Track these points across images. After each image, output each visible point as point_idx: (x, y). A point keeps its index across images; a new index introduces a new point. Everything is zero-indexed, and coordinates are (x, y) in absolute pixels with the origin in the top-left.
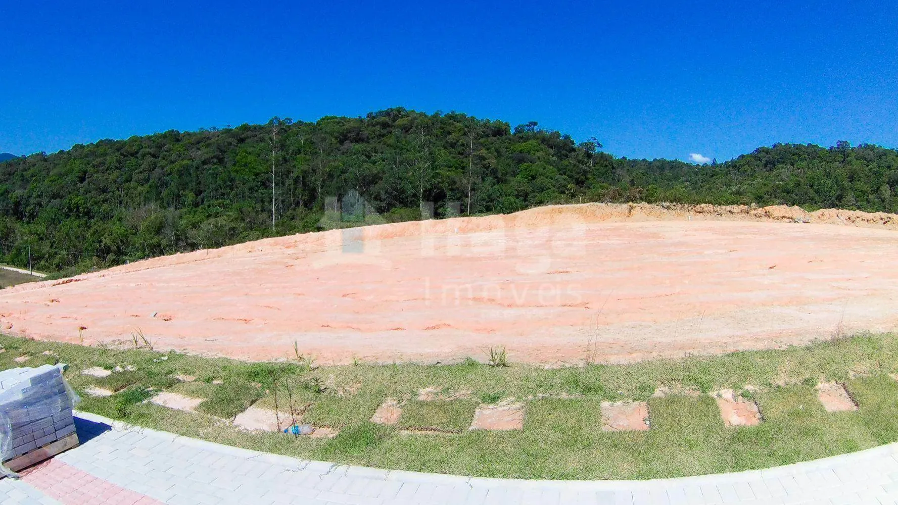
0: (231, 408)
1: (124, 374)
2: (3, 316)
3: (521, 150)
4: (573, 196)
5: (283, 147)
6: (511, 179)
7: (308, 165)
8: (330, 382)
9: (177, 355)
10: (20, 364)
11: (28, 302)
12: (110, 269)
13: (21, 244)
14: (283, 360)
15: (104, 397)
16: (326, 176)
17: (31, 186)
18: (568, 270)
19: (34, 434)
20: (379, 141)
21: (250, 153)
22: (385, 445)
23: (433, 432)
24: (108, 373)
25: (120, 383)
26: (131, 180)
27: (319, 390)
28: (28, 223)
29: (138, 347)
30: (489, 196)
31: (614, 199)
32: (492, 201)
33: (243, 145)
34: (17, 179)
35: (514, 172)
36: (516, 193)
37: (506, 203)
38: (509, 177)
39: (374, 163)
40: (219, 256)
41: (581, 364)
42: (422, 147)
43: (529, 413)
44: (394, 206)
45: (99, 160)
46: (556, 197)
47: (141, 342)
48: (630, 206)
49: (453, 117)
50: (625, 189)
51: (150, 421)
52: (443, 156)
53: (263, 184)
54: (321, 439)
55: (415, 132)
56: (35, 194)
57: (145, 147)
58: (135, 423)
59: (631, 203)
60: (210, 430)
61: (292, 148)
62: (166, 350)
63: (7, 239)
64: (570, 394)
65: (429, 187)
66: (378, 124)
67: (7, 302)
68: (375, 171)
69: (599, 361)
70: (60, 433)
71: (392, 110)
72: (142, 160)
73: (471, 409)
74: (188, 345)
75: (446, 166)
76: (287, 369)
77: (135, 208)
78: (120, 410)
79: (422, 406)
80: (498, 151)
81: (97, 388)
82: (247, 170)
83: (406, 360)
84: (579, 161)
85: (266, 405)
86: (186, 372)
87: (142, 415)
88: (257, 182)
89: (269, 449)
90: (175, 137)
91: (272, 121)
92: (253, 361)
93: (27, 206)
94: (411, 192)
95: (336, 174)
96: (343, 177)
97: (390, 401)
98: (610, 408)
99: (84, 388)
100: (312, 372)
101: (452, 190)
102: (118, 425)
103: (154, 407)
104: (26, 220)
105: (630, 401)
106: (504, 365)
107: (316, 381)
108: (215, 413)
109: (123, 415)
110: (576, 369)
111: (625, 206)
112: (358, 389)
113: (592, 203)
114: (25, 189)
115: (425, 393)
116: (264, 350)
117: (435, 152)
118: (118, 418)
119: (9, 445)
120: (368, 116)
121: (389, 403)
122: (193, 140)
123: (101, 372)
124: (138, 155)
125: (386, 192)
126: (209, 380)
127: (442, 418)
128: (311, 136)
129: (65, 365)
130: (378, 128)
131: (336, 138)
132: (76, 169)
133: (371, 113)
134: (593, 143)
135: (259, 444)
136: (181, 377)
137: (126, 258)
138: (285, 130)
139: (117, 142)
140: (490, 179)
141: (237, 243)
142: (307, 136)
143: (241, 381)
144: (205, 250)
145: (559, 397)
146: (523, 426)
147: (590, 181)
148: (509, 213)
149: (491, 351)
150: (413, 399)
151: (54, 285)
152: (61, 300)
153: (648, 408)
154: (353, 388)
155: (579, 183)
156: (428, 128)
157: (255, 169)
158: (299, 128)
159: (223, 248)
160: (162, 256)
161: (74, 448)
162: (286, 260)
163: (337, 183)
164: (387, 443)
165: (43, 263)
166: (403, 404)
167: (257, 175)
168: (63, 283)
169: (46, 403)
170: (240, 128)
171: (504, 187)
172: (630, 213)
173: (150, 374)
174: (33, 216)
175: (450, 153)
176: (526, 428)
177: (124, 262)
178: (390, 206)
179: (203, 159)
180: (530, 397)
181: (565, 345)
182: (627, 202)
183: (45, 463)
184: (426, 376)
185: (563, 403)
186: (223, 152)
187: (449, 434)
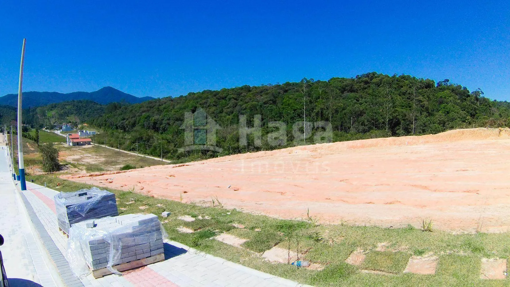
0: (262, 247)
1: (202, 221)
2: (139, 182)
3: (441, 96)
4: (470, 123)
5: (309, 95)
6: (436, 113)
7: (324, 105)
8: (325, 235)
9: (237, 212)
10: (142, 210)
11: (156, 176)
12: (208, 160)
13: (157, 144)
14: (299, 219)
15: (187, 234)
16: (334, 112)
17: (163, 114)
18: (467, 169)
19: (136, 252)
20: (363, 91)
21: (291, 99)
22: (351, 279)
23: (381, 272)
24: (193, 219)
25: (198, 226)
26: (223, 112)
27: (317, 239)
28: (162, 133)
29: (215, 205)
30: (424, 124)
31: (491, 126)
32: (426, 126)
33: (287, 94)
34: (155, 110)
35: (437, 109)
36: (439, 121)
37: (434, 128)
38: (435, 113)
39: (361, 104)
40: (272, 155)
41: (474, 232)
42: (387, 94)
43: (441, 264)
44: (372, 129)
45: (204, 101)
46: (460, 125)
47: (216, 203)
48: (500, 129)
49: (404, 77)
50: (497, 119)
51: (211, 250)
52: (399, 99)
53: (299, 115)
54: (313, 271)
55: (383, 86)
56: (166, 118)
57: (231, 94)
58: (202, 250)
59: (500, 128)
60: (247, 259)
61: (315, 95)
62: (230, 209)
63: (148, 141)
64: (466, 252)
65: (391, 118)
66: (362, 82)
67: (144, 175)
68: (361, 109)
69: (483, 230)
70: (153, 253)
71: (370, 74)
72: (228, 101)
73: (406, 259)
74: (245, 206)
75: (401, 106)
76: (301, 225)
77: (224, 127)
78: (195, 242)
79: (378, 254)
80: (428, 97)
81: (184, 228)
82: (290, 108)
83: (372, 223)
84: (472, 103)
85: (284, 247)
86: (240, 222)
87: (207, 246)
88: (295, 114)
89: (280, 274)
90: (248, 89)
91: (302, 81)
92: (281, 218)
93: (161, 124)
94: (381, 121)
95: (340, 110)
96: (344, 112)
97: (359, 250)
98: (486, 263)
99: (177, 227)
100: (315, 228)
101: (404, 120)
102: (191, 250)
103: (216, 242)
104: (160, 132)
105: (498, 258)
106: (430, 231)
107: (317, 234)
108: (252, 249)
109: (196, 245)
110: (470, 235)
111: (497, 130)
112: (341, 240)
113: (480, 128)
114: (160, 115)
115: (381, 246)
116: (289, 212)
117: (395, 98)
118: (192, 247)
119: (118, 257)
120: (357, 77)
121: (358, 251)
122: (258, 91)
123: (189, 219)
124: (227, 99)
125: (368, 121)
126: (253, 228)
127: (389, 263)
128: (325, 88)
129: (168, 213)
130: (362, 84)
131: (340, 90)
132: (190, 106)
133: (358, 76)
134: (479, 92)
135: (274, 271)
136: (236, 225)
137: (218, 154)
138: (310, 85)
139: (214, 91)
140: (425, 113)
141: (283, 148)
142: (323, 89)
143: (272, 231)
144: (264, 151)
145: (459, 254)
146: (436, 272)
147: (478, 114)
148: (435, 134)
149: (423, 221)
150: (373, 249)
151: (174, 167)
152: (176, 175)
153: (507, 264)
154: (338, 240)
155: (472, 116)
156: (390, 84)
157: (294, 107)
158: (318, 84)
159: (274, 151)
160: (239, 154)
161: (161, 262)
162: (310, 159)
163: (340, 115)
164: (353, 277)
165: (169, 155)
166: (367, 252)
167: (295, 110)
168: (179, 166)
169: (147, 236)
170: (284, 84)
171: (432, 118)
172: (500, 134)
173: (218, 222)
174: (164, 130)
175: (403, 98)
176: (437, 273)
177: (217, 157)
178: (370, 129)
179: (264, 101)
180: (442, 253)
181: (465, 218)
182: (498, 127)
183: (140, 268)
184: (383, 235)
185: (460, 258)
186: (275, 97)
187: (391, 274)
